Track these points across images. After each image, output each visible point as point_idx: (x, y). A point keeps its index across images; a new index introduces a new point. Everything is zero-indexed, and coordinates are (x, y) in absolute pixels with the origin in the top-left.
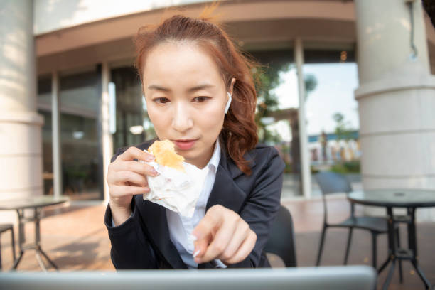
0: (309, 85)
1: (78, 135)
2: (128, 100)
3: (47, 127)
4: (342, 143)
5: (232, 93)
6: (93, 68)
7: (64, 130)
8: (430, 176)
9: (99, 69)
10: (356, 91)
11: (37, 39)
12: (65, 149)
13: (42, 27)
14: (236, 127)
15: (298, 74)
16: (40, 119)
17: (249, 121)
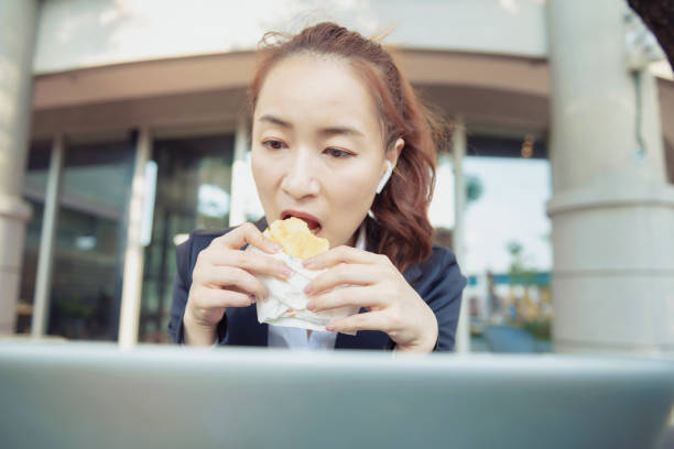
0: (472, 191)
1: (86, 243)
2: (175, 192)
3: (33, 227)
4: (519, 291)
5: (395, 162)
6: (123, 136)
7: (64, 233)
8: (665, 347)
9: (133, 138)
10: (548, 203)
11: (38, 79)
12: (61, 266)
13: (48, 61)
14: (393, 221)
15: (456, 171)
16: (26, 211)
17: (419, 215)
